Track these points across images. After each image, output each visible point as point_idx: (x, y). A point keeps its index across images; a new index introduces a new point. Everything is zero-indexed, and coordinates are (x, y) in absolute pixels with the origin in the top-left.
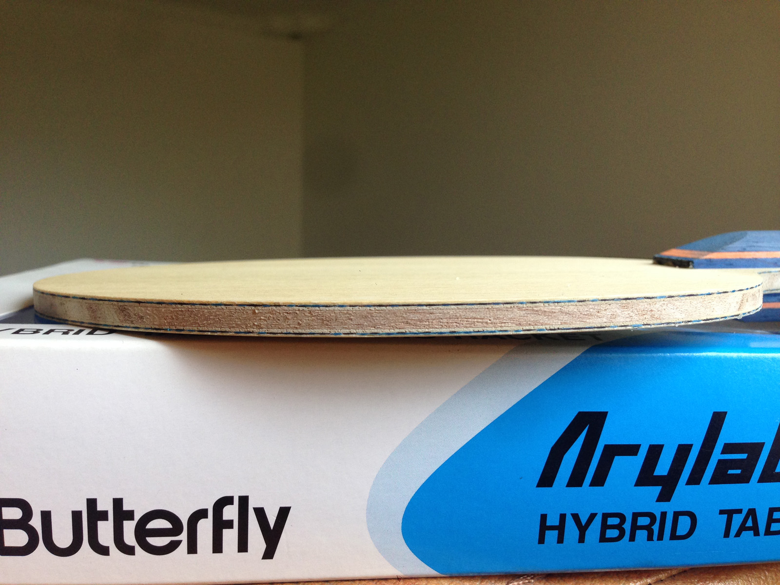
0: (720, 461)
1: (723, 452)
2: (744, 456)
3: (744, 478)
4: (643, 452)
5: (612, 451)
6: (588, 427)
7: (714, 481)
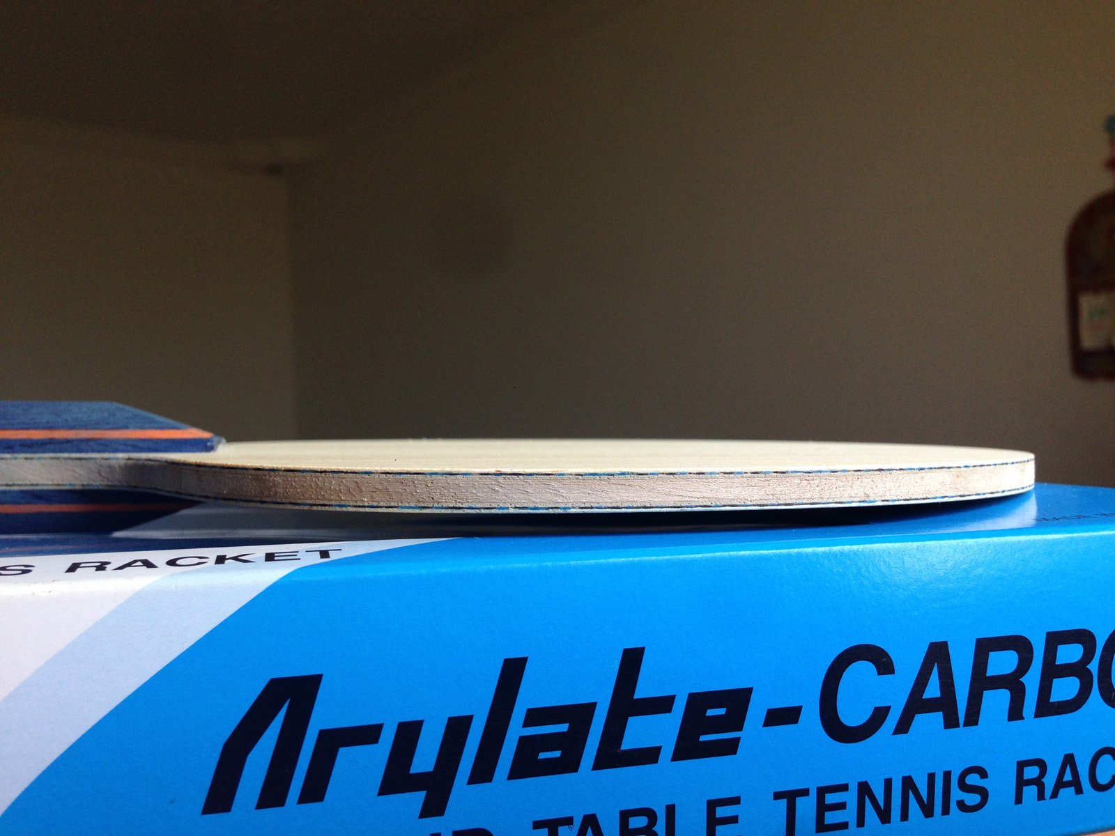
0: (523, 740)
1: (526, 725)
2: (563, 727)
3: (569, 764)
4: (388, 737)
5: (333, 740)
6: (288, 702)
7: (515, 773)
